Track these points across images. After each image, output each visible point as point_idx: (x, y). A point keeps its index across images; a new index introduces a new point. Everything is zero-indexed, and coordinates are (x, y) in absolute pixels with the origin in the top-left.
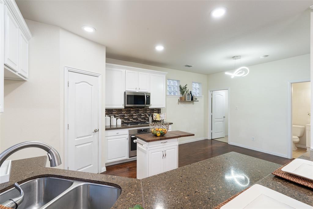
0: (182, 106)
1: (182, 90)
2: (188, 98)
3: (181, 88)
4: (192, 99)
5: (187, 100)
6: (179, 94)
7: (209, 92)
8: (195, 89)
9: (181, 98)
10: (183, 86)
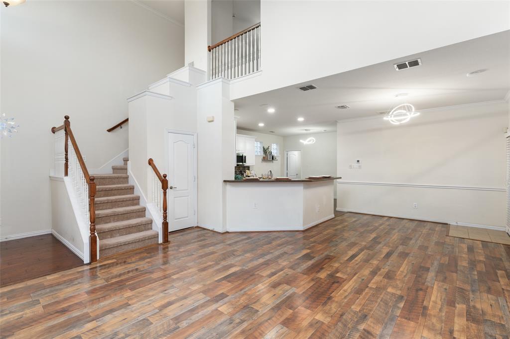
0: (265, 164)
1: (265, 151)
2: (269, 158)
3: (264, 149)
4: (273, 159)
5: (269, 159)
6: (262, 154)
7: (285, 152)
8: (274, 150)
9: (264, 157)
10: (266, 147)
